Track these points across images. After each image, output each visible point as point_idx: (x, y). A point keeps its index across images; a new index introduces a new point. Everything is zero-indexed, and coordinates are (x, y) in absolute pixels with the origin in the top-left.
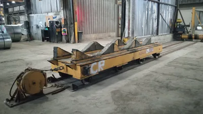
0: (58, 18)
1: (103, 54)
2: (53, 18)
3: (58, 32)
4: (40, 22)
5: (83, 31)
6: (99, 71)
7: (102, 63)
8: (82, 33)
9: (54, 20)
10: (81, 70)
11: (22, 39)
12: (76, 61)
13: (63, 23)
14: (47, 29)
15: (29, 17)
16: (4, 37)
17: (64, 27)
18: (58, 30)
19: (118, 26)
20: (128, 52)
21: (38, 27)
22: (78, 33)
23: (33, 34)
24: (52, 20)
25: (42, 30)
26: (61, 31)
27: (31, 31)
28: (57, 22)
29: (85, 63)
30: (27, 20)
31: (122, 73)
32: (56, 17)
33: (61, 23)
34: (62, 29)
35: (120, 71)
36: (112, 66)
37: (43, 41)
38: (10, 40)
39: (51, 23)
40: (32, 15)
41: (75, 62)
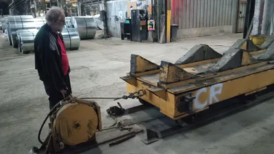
0: (143, 5)
1: (220, 70)
2: (137, 5)
3: (143, 26)
4: (121, 12)
5: (180, 25)
6: (211, 103)
7: (217, 89)
8: (177, 27)
9: (139, 8)
10: (176, 102)
11: (97, 35)
12: (167, 83)
13: (150, 13)
14: (128, 22)
15: (106, 5)
16: (70, 33)
17: (151, 19)
18: (143, 23)
19: (238, 14)
20: (270, 66)
21: (117, 19)
22: (171, 27)
23: (110, 29)
24: (135, 8)
25: (121, 23)
26: (147, 25)
27: (109, 25)
28: (142, 12)
29: (184, 89)
30: (104, 9)
31: (253, 105)
32: (141, 4)
33: (147, 13)
34: (149, 22)
35: (251, 103)
36: (236, 94)
37: (123, 39)
38: (78, 37)
39: (134, 13)
40: (110, 2)
41: (164, 86)
